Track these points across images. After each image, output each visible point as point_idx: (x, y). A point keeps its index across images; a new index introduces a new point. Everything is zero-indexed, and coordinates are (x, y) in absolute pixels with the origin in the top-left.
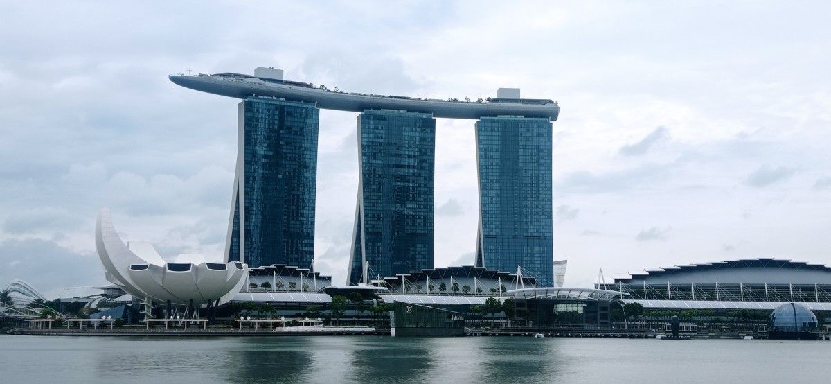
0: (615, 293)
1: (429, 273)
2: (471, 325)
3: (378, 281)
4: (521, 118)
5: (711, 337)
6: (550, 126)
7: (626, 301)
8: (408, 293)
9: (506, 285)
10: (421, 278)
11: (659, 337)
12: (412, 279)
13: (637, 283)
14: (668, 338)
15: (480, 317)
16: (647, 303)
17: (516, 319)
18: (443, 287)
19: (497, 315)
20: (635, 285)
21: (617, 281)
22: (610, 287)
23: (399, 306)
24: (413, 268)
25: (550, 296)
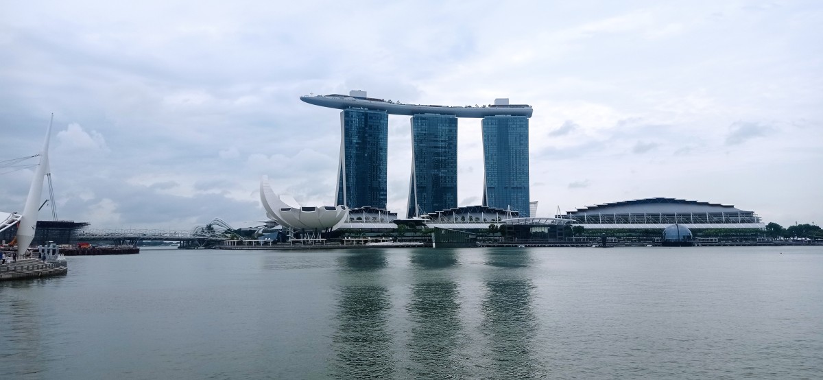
0: (567, 220)
1: (455, 210)
2: (480, 241)
3: (425, 216)
4: (509, 116)
5: (626, 246)
6: (527, 121)
7: (574, 225)
8: (443, 222)
9: (501, 217)
10: (451, 213)
11: (594, 246)
12: (445, 214)
13: (581, 214)
14: (599, 246)
15: (486, 236)
16: (586, 226)
17: (507, 236)
18: (463, 219)
19: (496, 234)
20: (579, 215)
21: (568, 213)
22: (564, 217)
23: (437, 230)
24: (446, 208)
25: (528, 223)
